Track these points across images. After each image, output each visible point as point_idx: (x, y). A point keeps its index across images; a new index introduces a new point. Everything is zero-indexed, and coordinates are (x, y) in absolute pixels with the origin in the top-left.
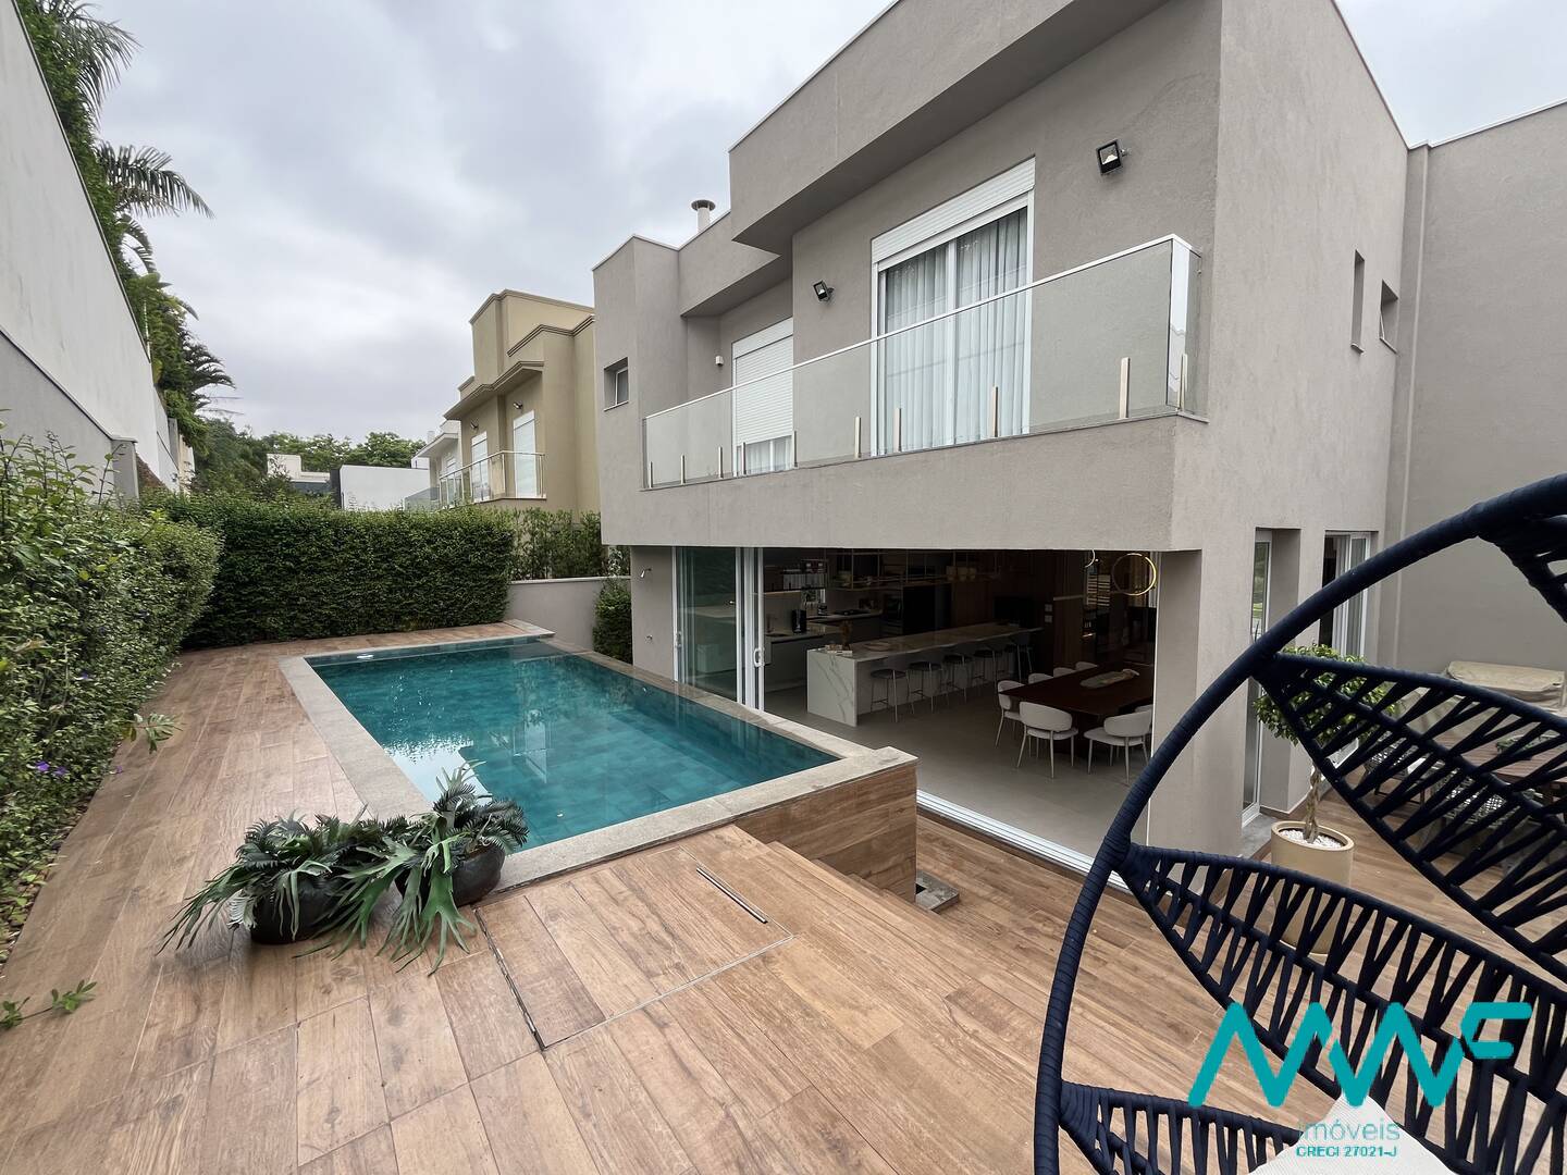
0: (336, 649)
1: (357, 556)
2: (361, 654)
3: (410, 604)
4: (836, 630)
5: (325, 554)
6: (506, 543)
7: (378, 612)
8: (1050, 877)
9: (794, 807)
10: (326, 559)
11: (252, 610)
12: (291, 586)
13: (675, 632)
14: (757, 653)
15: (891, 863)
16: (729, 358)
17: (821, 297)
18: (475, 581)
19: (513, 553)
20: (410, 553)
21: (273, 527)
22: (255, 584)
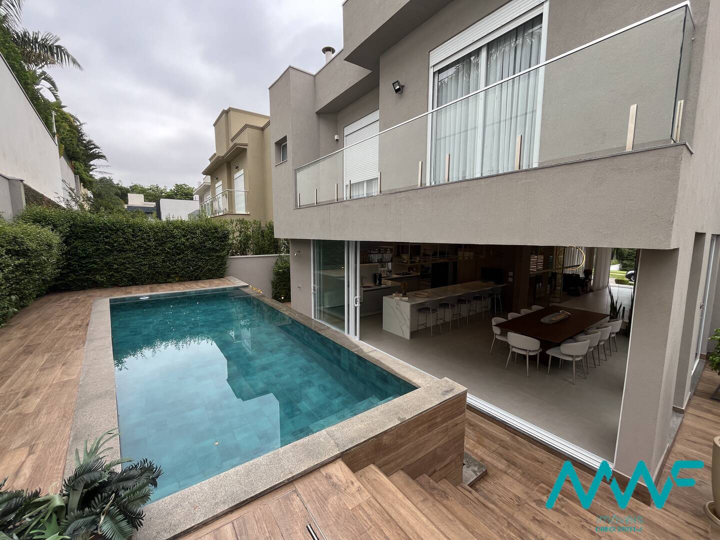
0: (130, 293)
1: (145, 243)
2: (142, 297)
3: (175, 268)
4: (398, 284)
5: (127, 242)
6: (225, 236)
7: (158, 272)
8: (541, 454)
9: (385, 437)
10: (128, 244)
11: (89, 271)
12: (110, 259)
13: (312, 285)
14: (356, 299)
15: (448, 461)
16: (342, 136)
17: (397, 91)
18: (209, 256)
19: (230, 242)
20: (174, 242)
21: (98, 227)
22: (90, 257)
